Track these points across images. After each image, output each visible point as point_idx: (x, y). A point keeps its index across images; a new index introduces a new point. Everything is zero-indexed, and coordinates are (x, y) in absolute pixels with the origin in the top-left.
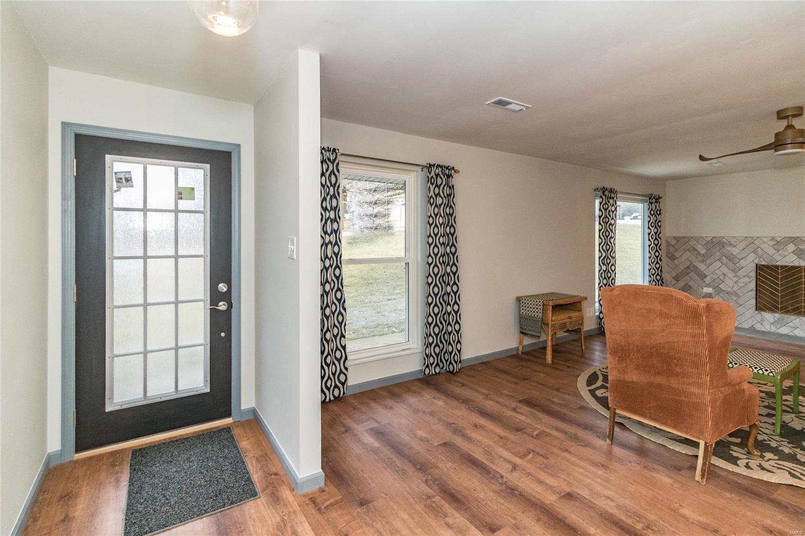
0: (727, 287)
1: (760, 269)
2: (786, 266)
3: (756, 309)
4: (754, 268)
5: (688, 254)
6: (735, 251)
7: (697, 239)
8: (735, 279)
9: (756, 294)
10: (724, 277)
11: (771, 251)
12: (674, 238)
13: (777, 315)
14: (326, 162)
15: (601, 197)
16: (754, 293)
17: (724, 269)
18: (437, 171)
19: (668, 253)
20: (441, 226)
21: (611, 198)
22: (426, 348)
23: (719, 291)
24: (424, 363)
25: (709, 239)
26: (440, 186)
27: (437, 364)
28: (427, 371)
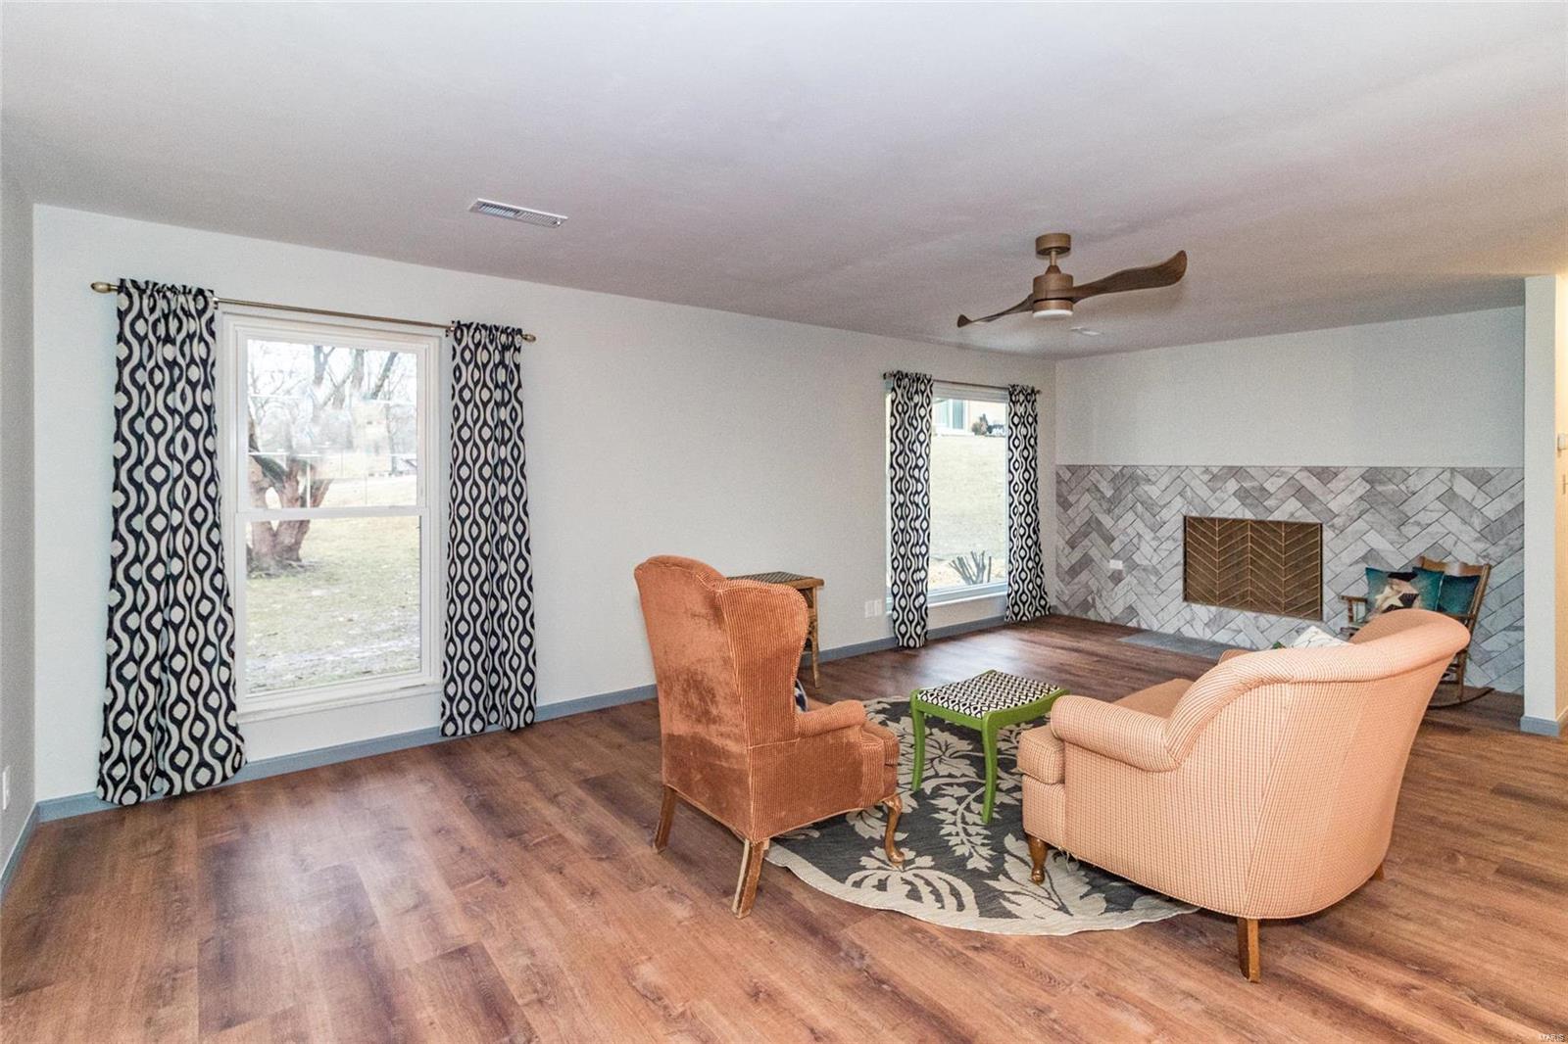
0: (1142, 558)
1: (1192, 526)
2: (1226, 520)
3: (1186, 599)
4: (1181, 524)
5: (1087, 497)
6: (1154, 491)
7: (1100, 469)
8: (1155, 544)
9: (1185, 570)
10: (1140, 541)
11: (1204, 492)
12: (1068, 467)
13: (1213, 609)
14: (176, 316)
15: (893, 389)
16: (1180, 568)
17: (1139, 526)
18: (477, 336)
19: (1059, 495)
20: (486, 443)
21: (916, 392)
22: (448, 683)
23: (1132, 566)
24: (443, 714)
25: (1117, 470)
26: (485, 366)
27: (477, 715)
28: (450, 728)
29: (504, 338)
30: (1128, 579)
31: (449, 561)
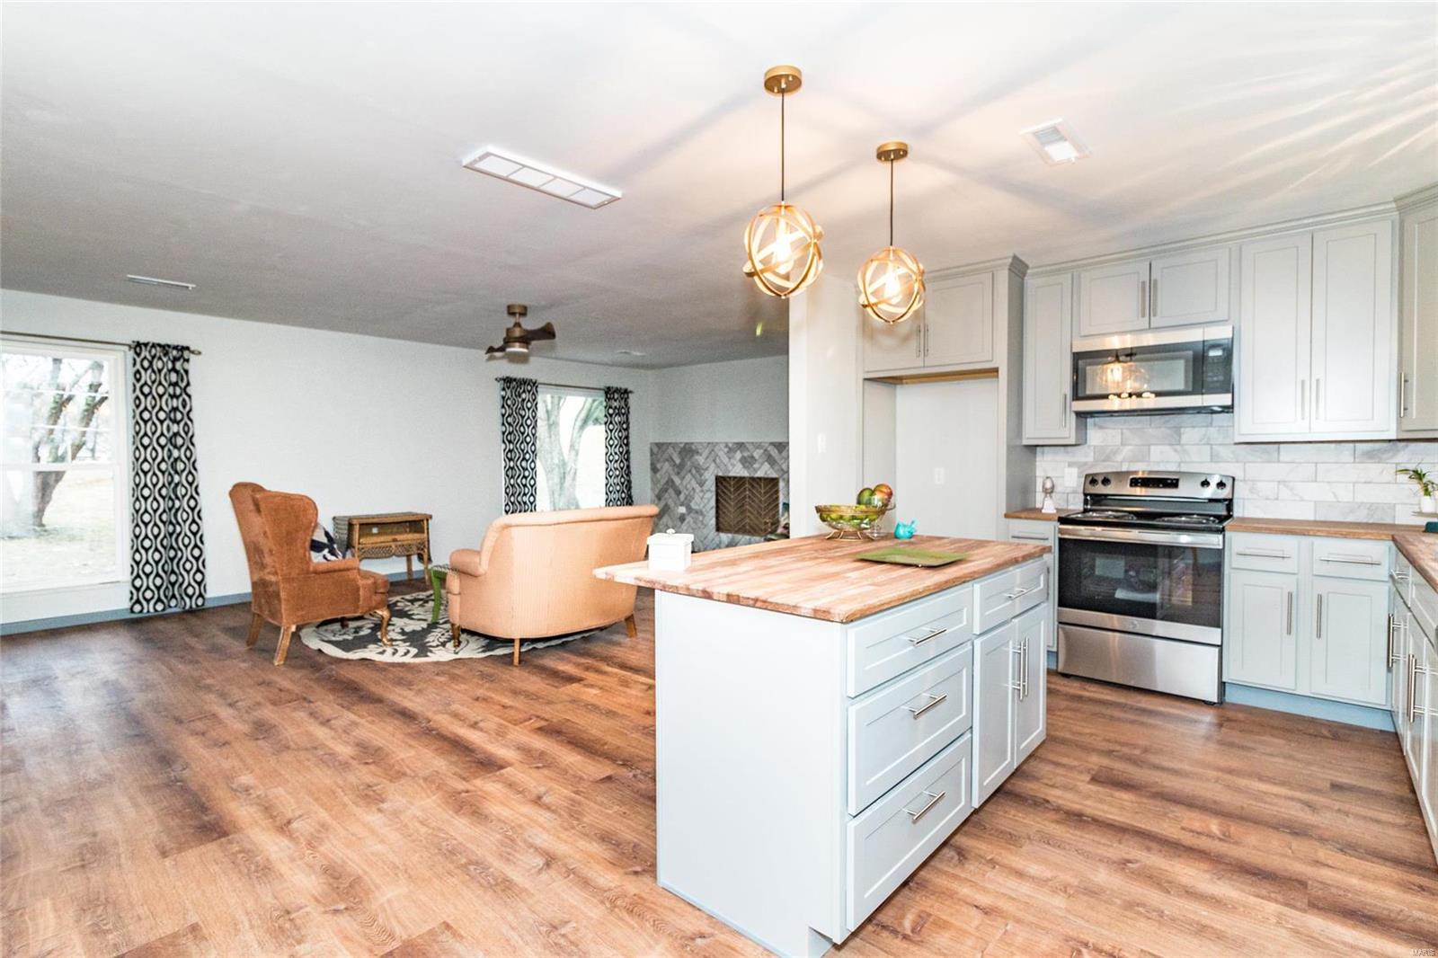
0: (695, 504)
1: (720, 482)
2: (736, 477)
3: (717, 529)
4: (715, 481)
5: (667, 465)
6: (701, 460)
7: (674, 445)
8: (701, 494)
10: (694, 493)
11: (725, 460)
12: (657, 444)
13: (731, 536)
15: (503, 389)
16: (715, 510)
17: (694, 483)
18: (153, 351)
19: (652, 464)
20: (162, 422)
21: (524, 391)
22: (135, 578)
23: (689, 509)
24: (131, 598)
25: (682, 445)
26: (160, 371)
27: (159, 600)
28: (137, 608)
29: (175, 352)
30: (688, 519)
31: (134, 499)
